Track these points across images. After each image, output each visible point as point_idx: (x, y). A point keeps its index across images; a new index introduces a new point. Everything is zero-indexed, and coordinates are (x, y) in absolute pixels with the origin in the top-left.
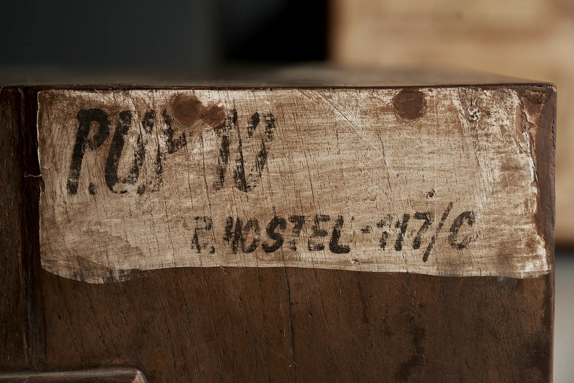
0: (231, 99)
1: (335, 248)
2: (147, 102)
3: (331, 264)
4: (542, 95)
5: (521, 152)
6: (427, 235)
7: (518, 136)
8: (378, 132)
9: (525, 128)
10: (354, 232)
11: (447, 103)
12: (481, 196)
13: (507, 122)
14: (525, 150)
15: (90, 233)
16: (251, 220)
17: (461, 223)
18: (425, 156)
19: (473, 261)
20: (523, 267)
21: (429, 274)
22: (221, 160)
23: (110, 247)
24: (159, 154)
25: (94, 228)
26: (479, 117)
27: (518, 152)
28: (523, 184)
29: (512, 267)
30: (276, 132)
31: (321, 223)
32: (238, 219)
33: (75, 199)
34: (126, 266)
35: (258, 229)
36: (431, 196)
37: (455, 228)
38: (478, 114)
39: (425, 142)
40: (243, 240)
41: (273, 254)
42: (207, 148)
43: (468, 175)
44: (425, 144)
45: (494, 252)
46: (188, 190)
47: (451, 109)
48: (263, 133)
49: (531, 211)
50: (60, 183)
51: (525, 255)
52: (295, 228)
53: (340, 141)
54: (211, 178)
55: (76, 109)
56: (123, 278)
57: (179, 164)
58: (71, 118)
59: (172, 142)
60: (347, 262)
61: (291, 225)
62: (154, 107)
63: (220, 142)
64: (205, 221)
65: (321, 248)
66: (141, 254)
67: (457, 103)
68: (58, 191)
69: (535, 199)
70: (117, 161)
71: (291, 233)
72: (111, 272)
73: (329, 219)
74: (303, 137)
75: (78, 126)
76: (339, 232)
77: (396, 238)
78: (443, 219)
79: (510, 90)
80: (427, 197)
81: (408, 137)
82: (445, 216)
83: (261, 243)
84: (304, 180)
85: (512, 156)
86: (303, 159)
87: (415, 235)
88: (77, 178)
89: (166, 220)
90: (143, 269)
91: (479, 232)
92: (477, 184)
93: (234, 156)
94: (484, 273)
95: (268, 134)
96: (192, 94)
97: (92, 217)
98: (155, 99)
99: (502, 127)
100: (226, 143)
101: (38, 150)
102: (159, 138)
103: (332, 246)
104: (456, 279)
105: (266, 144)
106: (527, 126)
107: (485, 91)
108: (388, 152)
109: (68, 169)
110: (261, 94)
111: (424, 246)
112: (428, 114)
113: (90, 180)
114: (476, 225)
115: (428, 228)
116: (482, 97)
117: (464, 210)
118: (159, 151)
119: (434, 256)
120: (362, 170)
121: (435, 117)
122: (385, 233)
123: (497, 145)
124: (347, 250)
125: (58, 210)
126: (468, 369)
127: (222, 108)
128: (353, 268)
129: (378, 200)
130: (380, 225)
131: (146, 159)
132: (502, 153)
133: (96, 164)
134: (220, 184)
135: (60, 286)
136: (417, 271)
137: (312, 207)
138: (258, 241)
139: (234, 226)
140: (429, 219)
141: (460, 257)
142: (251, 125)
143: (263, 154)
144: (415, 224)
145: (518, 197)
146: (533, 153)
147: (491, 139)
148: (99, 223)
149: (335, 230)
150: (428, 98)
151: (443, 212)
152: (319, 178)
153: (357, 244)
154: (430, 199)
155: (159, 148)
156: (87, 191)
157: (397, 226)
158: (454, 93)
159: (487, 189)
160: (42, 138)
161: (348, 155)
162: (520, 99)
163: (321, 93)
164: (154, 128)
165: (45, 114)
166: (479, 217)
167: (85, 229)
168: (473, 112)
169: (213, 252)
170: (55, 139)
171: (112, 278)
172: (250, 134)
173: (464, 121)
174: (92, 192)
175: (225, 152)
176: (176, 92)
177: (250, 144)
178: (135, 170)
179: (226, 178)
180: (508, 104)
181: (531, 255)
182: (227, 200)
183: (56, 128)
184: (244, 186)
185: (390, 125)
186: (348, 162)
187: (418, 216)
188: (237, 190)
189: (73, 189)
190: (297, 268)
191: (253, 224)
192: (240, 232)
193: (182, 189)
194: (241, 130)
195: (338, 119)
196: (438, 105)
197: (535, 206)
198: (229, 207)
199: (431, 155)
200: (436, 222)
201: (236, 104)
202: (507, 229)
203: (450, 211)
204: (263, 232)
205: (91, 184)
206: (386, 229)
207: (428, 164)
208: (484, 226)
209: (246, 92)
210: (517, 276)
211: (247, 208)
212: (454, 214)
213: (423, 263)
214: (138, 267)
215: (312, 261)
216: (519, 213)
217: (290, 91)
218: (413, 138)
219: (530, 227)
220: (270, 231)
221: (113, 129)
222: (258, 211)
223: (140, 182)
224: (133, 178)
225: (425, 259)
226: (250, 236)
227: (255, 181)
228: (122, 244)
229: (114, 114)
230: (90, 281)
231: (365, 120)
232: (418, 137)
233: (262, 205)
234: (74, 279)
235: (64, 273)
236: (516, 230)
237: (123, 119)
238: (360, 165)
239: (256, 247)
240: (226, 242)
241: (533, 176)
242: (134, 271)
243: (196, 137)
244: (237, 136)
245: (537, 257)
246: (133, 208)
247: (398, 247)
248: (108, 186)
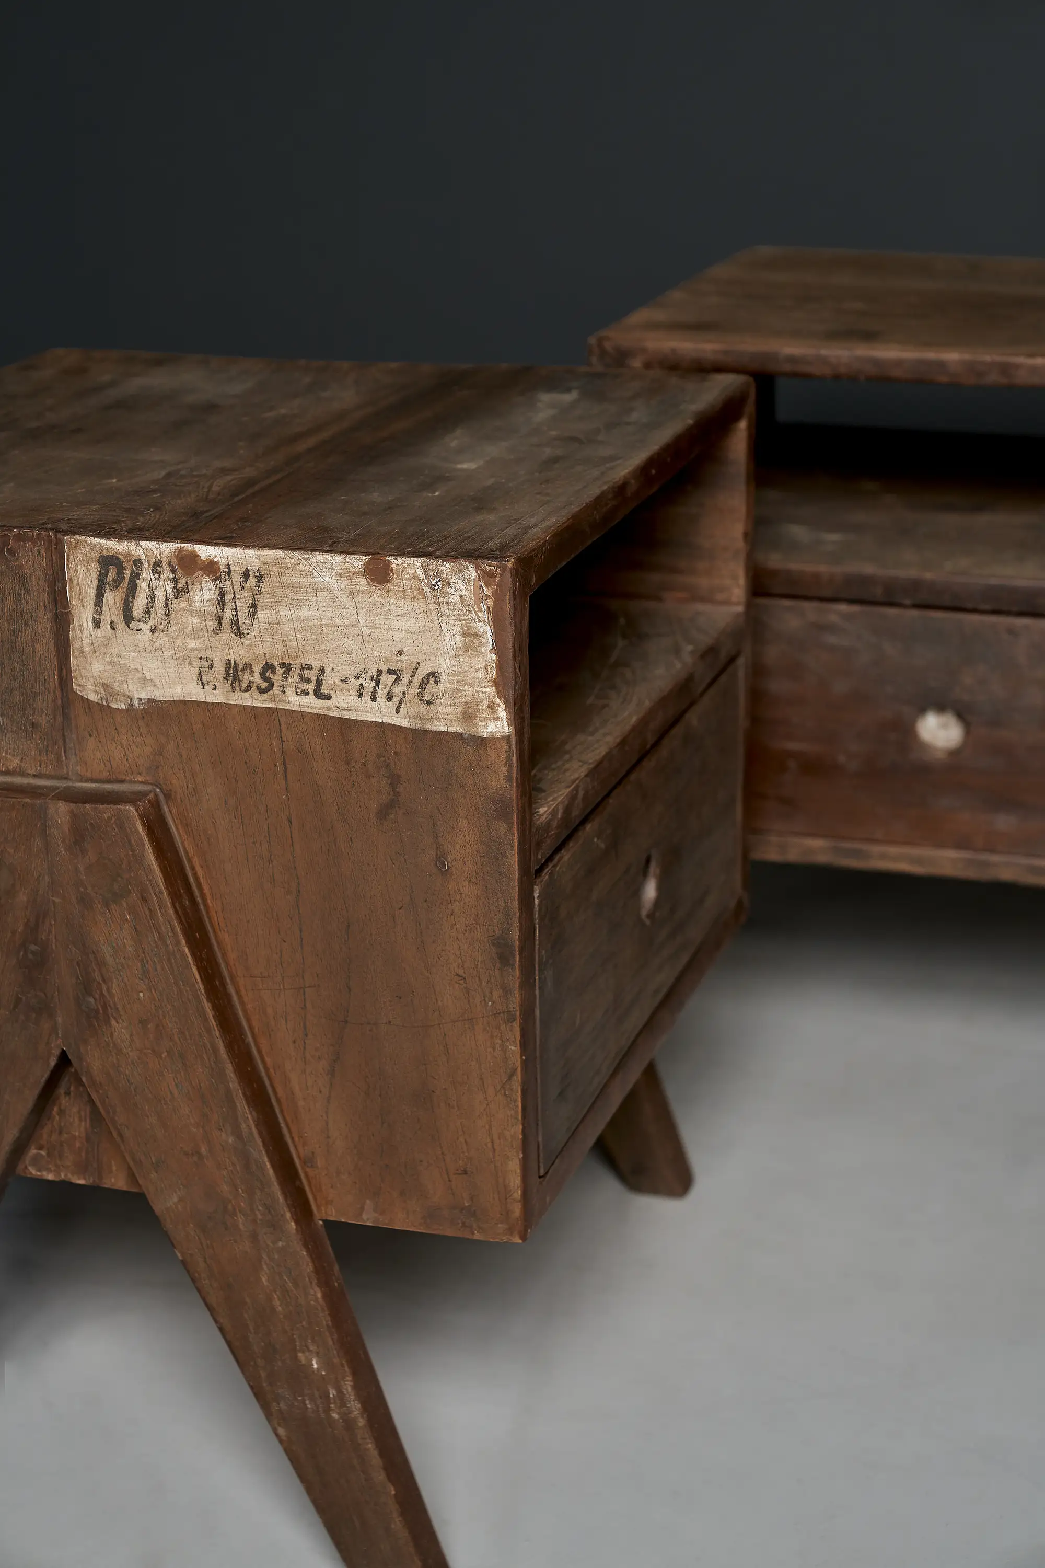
0: (225, 555)
1: (319, 695)
2: (155, 553)
3: (315, 708)
4: (497, 570)
5: (479, 621)
6: (398, 690)
7: (476, 606)
8: (352, 593)
9: (482, 599)
10: (334, 682)
11: (411, 571)
12: (445, 658)
13: (465, 593)
14: (483, 619)
15: (113, 664)
16: (246, 664)
17: (428, 682)
18: (394, 618)
19: (440, 717)
20: (486, 727)
21: (402, 725)
22: (219, 609)
23: (130, 677)
24: (167, 599)
25: (115, 660)
26: (441, 586)
27: (477, 620)
28: (483, 651)
29: (476, 726)
30: (264, 587)
31: (306, 671)
32: (235, 661)
33: (99, 633)
34: (143, 696)
35: (252, 672)
36: (400, 655)
37: (423, 685)
38: (439, 583)
39: (393, 606)
40: (240, 681)
41: (265, 695)
42: (206, 597)
43: (433, 638)
44: (393, 607)
45: (459, 710)
46: (192, 632)
47: (415, 577)
48: (253, 587)
49: (491, 675)
50: (86, 618)
51: (487, 716)
52: (284, 674)
53: (319, 599)
54: (211, 624)
55: (96, 555)
56: (142, 705)
57: (184, 609)
58: (93, 561)
59: (177, 589)
60: (329, 708)
61: (280, 671)
62: (161, 557)
63: (217, 592)
64: (207, 661)
65: (307, 693)
66: (155, 686)
67: (420, 572)
68: (85, 624)
69: (494, 665)
70: (132, 602)
71: (280, 678)
72: (131, 699)
73: (312, 668)
74: (287, 593)
75: (99, 570)
76: (322, 680)
77: (371, 690)
78: (412, 676)
79: (467, 563)
80: (397, 655)
81: (378, 600)
82: (414, 674)
83: (255, 685)
84: (290, 631)
85: (472, 624)
86: (288, 613)
87: (388, 689)
88: (100, 615)
89: (175, 657)
90: (158, 699)
91: (445, 691)
92: (441, 647)
93: (229, 606)
94: (451, 729)
95: (257, 588)
96: (192, 548)
97: (114, 651)
98: (161, 550)
99: (461, 596)
100: (222, 594)
101: (67, 588)
102: (166, 585)
103: (316, 693)
104: (425, 732)
105: (255, 597)
106: (485, 598)
107: (445, 563)
108: (361, 612)
109: (92, 606)
110: (251, 552)
111: (396, 700)
112: (395, 580)
113: (111, 617)
114: (441, 685)
115: (399, 683)
116: (442, 568)
117: (430, 670)
118: (166, 596)
119: (406, 709)
120: (339, 627)
121: (402, 583)
122: (362, 684)
123: (458, 613)
124: (328, 697)
125: (86, 642)
126: (440, 816)
127: (217, 563)
128: (335, 714)
129: (354, 655)
130: (357, 677)
131: (156, 602)
132: (463, 620)
133: (115, 603)
134: (218, 630)
135: (89, 708)
136: (391, 722)
137: (297, 657)
138: (253, 682)
139: (232, 667)
140: (399, 675)
141: (428, 712)
142: (243, 579)
143: (254, 606)
144: (387, 679)
145: (479, 662)
146: (491, 623)
147: (451, 607)
148: (119, 655)
149: (318, 678)
150: (394, 566)
151: (412, 670)
152: (303, 631)
153: (338, 692)
154: (399, 658)
155: (166, 594)
156: (109, 627)
157: (372, 679)
158: (416, 562)
159: (450, 652)
160: (69, 577)
161: (327, 612)
162: (477, 572)
163: (301, 555)
164: (162, 575)
165: (71, 557)
166: (443, 677)
167: (108, 659)
168: (435, 581)
169: (215, 689)
170: (80, 579)
171: (131, 705)
172: (243, 587)
173: (427, 589)
174: (113, 628)
175: (221, 602)
176: (179, 545)
177: (242, 596)
178: (148, 612)
179: (223, 625)
180: (466, 576)
181: (492, 716)
182: (224, 644)
183: (81, 569)
184: (239, 633)
185: (362, 588)
186: (327, 619)
187: (389, 672)
188: (233, 636)
189: (97, 624)
190: (287, 709)
191: (248, 667)
192: (237, 674)
193: (187, 631)
194: (234, 583)
195: (316, 579)
196: (404, 573)
197: (495, 672)
198: (227, 650)
199: (398, 618)
200: (405, 679)
201: (231, 560)
202: (470, 691)
203: (418, 670)
204: (257, 675)
205: (111, 620)
206: (362, 681)
207: (396, 625)
208: (449, 686)
209: (238, 549)
210: (481, 735)
211: (242, 653)
212: (421, 674)
213: (397, 715)
214: (153, 697)
215: (300, 705)
216: (480, 677)
217: (274, 551)
218: (382, 601)
219: (491, 690)
220: (262, 674)
221: (127, 573)
222: (251, 656)
223: (152, 622)
224: (146, 618)
225: (397, 712)
226: (246, 678)
227: (248, 629)
228: (140, 675)
229: (128, 561)
230: (114, 706)
231: (340, 582)
232: (387, 601)
233: (255, 651)
234: (101, 702)
235: (93, 697)
236: (477, 692)
237: (135, 566)
238: (338, 622)
239: (251, 688)
240: (226, 681)
241: (491, 644)
242: (150, 701)
243: (197, 586)
244: (231, 588)
245: (498, 719)
246: (147, 645)
247: (374, 699)
248: (126, 623)
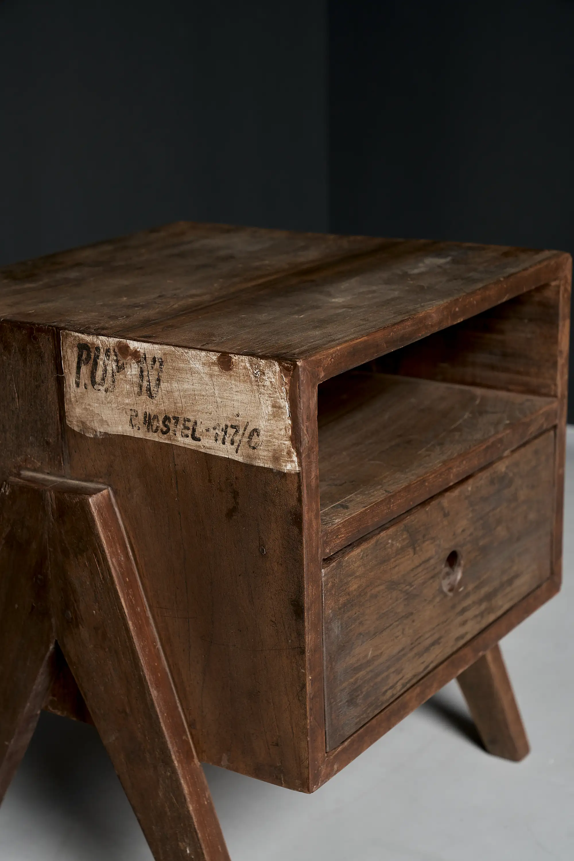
0: (143, 347)
1: (194, 438)
2: (106, 343)
3: (192, 446)
4: (291, 367)
5: (282, 399)
6: (237, 438)
7: (279, 389)
8: (211, 376)
9: (283, 384)
10: (202, 430)
11: (243, 364)
12: (263, 420)
13: (273, 380)
14: (283, 397)
15: (86, 409)
16: (155, 415)
17: (253, 434)
18: (234, 393)
19: (260, 458)
20: (286, 466)
21: (239, 461)
22: (140, 380)
23: (95, 418)
24: (113, 372)
25: (88, 407)
26: (260, 375)
27: (280, 398)
28: (284, 417)
29: (280, 465)
30: (164, 368)
31: (187, 423)
32: (149, 413)
33: (79, 390)
34: (102, 430)
35: (158, 421)
36: (238, 417)
37: (251, 436)
38: (258, 373)
39: (234, 385)
40: (152, 425)
41: (165, 435)
42: (134, 373)
43: (256, 407)
44: (233, 386)
45: (270, 454)
46: (127, 394)
47: (245, 368)
48: (158, 368)
49: (288, 433)
50: (72, 380)
51: (286, 459)
52: (175, 423)
53: (193, 378)
54: (136, 389)
55: (76, 343)
56: (101, 436)
57: (122, 379)
58: (75, 347)
59: (118, 367)
60: (199, 446)
61: (173, 421)
62: (110, 346)
63: (139, 370)
64: (135, 412)
65: (188, 436)
66: (108, 425)
67: (248, 365)
68: (72, 384)
69: (290, 427)
70: (95, 373)
71: (173, 426)
72: (96, 432)
73: (190, 421)
74: (176, 373)
75: (78, 352)
76: (195, 429)
77: (222, 437)
78: (245, 430)
79: (274, 361)
80: (236, 416)
81: (226, 381)
82: (245, 429)
83: (160, 428)
84: (178, 397)
85: (277, 400)
86: (177, 385)
87: (231, 437)
88: (79, 379)
89: (118, 408)
90: (109, 433)
91: (263, 442)
92: (260, 413)
93: (146, 379)
94: (266, 466)
95: (160, 369)
96: (126, 342)
97: (86, 401)
98: (110, 342)
99: (271, 382)
100: (142, 371)
101: (62, 362)
102: (113, 364)
103: (192, 436)
104: (252, 466)
105: (159, 374)
106: (284, 384)
107: (262, 360)
108: (216, 388)
109: (75, 374)
110: (157, 346)
111: (236, 444)
112: (234, 369)
113: (84, 381)
114: (261, 437)
115: (237, 434)
116: (260, 363)
117: (254, 427)
118: (113, 370)
119: (241, 451)
120: (204, 396)
121: (238, 371)
122: (217, 433)
123: (269, 392)
124: (199, 440)
125: (72, 395)
126: (261, 519)
127: (139, 352)
128: (203, 450)
129: (213, 414)
130: (214, 429)
131: (108, 374)
132: (272, 397)
133: (86, 373)
134: (140, 394)
135: (75, 436)
136: (233, 458)
137: (182, 413)
138: (159, 427)
139: (148, 417)
140: (238, 429)
141: (254, 454)
142: (152, 363)
143: (159, 380)
144: (231, 431)
145: (281, 425)
146: (288, 400)
147: (266, 389)
148: (89, 405)
149: (193, 428)
150: (233, 360)
151: (244, 427)
152: (185, 397)
153: (204, 437)
154: (237, 418)
155: (113, 369)
156: (84, 387)
157: (222, 431)
158: (246, 358)
159: (265, 417)
160: (63, 355)
161: (197, 387)
162: (280, 367)
163: (183, 350)
164: (110, 358)
165: (64, 343)
166: (262, 432)
167: (84, 407)
168: (256, 371)
169: (139, 429)
170: (69, 357)
171: (96, 435)
172: (152, 368)
173: (252, 376)
174: (86, 388)
175: (141, 376)
176: (119, 339)
177: (152, 373)
178: (103, 379)
179: (142, 390)
180: (274, 369)
181: (289, 459)
182: (143, 402)
183: (69, 351)
184: (151, 396)
185: (216, 373)
186: (197, 391)
187: (232, 427)
188: (148, 397)
189: (78, 385)
190: (177, 445)
191: (156, 417)
192: (150, 421)
193: (124, 393)
194: (148, 365)
195: (192, 366)
196: (239, 365)
197: (290, 431)
198: (145, 406)
199: (237, 393)
200: (241, 432)
201: (146, 351)
202: (276, 442)
203: (248, 427)
204: (161, 422)
205: (85, 383)
206: (217, 431)
207: (235, 398)
208: (265, 438)
209: (149, 344)
210: (283, 471)
211: (153, 408)
212: (250, 428)
213: (236, 454)
214: (107, 432)
215: (184, 443)
216: (282, 434)
217: (169, 347)
218: (228, 382)
219: (288, 443)
220: (164, 422)
221: (92, 355)
222: (158, 411)
223: (106, 386)
224: (102, 383)
225: (237, 452)
226: (155, 424)
227: (156, 394)
228: (100, 418)
229: (93, 348)
230: (87, 435)
231: (204, 368)
232: (230, 382)
233: (160, 408)
234: (80, 432)
235: (76, 429)
236: (281, 443)
237: (97, 351)
238: (204, 393)
239: (158, 430)
240: (145, 425)
241: (288, 413)
242: (106, 433)
243: (128, 366)
244: (146, 368)
245: (292, 461)
246: (103, 399)
247: (224, 443)
248: (92, 385)
